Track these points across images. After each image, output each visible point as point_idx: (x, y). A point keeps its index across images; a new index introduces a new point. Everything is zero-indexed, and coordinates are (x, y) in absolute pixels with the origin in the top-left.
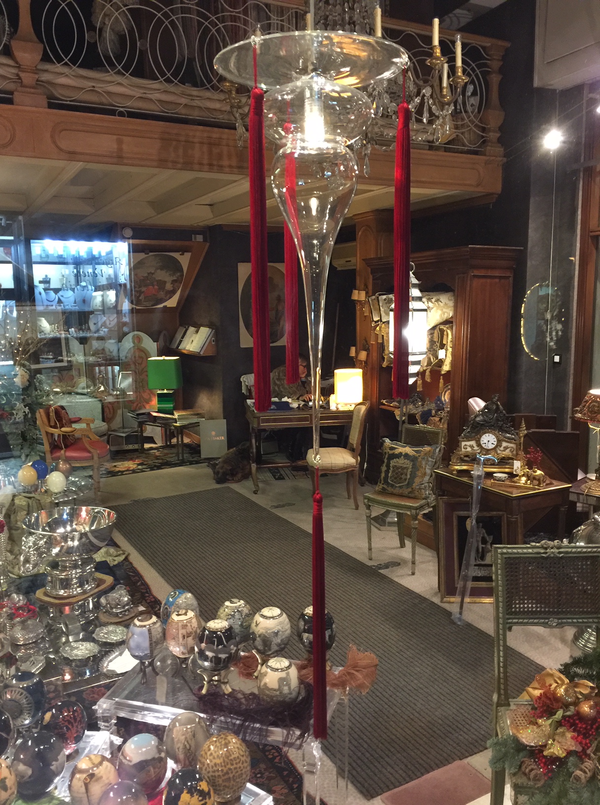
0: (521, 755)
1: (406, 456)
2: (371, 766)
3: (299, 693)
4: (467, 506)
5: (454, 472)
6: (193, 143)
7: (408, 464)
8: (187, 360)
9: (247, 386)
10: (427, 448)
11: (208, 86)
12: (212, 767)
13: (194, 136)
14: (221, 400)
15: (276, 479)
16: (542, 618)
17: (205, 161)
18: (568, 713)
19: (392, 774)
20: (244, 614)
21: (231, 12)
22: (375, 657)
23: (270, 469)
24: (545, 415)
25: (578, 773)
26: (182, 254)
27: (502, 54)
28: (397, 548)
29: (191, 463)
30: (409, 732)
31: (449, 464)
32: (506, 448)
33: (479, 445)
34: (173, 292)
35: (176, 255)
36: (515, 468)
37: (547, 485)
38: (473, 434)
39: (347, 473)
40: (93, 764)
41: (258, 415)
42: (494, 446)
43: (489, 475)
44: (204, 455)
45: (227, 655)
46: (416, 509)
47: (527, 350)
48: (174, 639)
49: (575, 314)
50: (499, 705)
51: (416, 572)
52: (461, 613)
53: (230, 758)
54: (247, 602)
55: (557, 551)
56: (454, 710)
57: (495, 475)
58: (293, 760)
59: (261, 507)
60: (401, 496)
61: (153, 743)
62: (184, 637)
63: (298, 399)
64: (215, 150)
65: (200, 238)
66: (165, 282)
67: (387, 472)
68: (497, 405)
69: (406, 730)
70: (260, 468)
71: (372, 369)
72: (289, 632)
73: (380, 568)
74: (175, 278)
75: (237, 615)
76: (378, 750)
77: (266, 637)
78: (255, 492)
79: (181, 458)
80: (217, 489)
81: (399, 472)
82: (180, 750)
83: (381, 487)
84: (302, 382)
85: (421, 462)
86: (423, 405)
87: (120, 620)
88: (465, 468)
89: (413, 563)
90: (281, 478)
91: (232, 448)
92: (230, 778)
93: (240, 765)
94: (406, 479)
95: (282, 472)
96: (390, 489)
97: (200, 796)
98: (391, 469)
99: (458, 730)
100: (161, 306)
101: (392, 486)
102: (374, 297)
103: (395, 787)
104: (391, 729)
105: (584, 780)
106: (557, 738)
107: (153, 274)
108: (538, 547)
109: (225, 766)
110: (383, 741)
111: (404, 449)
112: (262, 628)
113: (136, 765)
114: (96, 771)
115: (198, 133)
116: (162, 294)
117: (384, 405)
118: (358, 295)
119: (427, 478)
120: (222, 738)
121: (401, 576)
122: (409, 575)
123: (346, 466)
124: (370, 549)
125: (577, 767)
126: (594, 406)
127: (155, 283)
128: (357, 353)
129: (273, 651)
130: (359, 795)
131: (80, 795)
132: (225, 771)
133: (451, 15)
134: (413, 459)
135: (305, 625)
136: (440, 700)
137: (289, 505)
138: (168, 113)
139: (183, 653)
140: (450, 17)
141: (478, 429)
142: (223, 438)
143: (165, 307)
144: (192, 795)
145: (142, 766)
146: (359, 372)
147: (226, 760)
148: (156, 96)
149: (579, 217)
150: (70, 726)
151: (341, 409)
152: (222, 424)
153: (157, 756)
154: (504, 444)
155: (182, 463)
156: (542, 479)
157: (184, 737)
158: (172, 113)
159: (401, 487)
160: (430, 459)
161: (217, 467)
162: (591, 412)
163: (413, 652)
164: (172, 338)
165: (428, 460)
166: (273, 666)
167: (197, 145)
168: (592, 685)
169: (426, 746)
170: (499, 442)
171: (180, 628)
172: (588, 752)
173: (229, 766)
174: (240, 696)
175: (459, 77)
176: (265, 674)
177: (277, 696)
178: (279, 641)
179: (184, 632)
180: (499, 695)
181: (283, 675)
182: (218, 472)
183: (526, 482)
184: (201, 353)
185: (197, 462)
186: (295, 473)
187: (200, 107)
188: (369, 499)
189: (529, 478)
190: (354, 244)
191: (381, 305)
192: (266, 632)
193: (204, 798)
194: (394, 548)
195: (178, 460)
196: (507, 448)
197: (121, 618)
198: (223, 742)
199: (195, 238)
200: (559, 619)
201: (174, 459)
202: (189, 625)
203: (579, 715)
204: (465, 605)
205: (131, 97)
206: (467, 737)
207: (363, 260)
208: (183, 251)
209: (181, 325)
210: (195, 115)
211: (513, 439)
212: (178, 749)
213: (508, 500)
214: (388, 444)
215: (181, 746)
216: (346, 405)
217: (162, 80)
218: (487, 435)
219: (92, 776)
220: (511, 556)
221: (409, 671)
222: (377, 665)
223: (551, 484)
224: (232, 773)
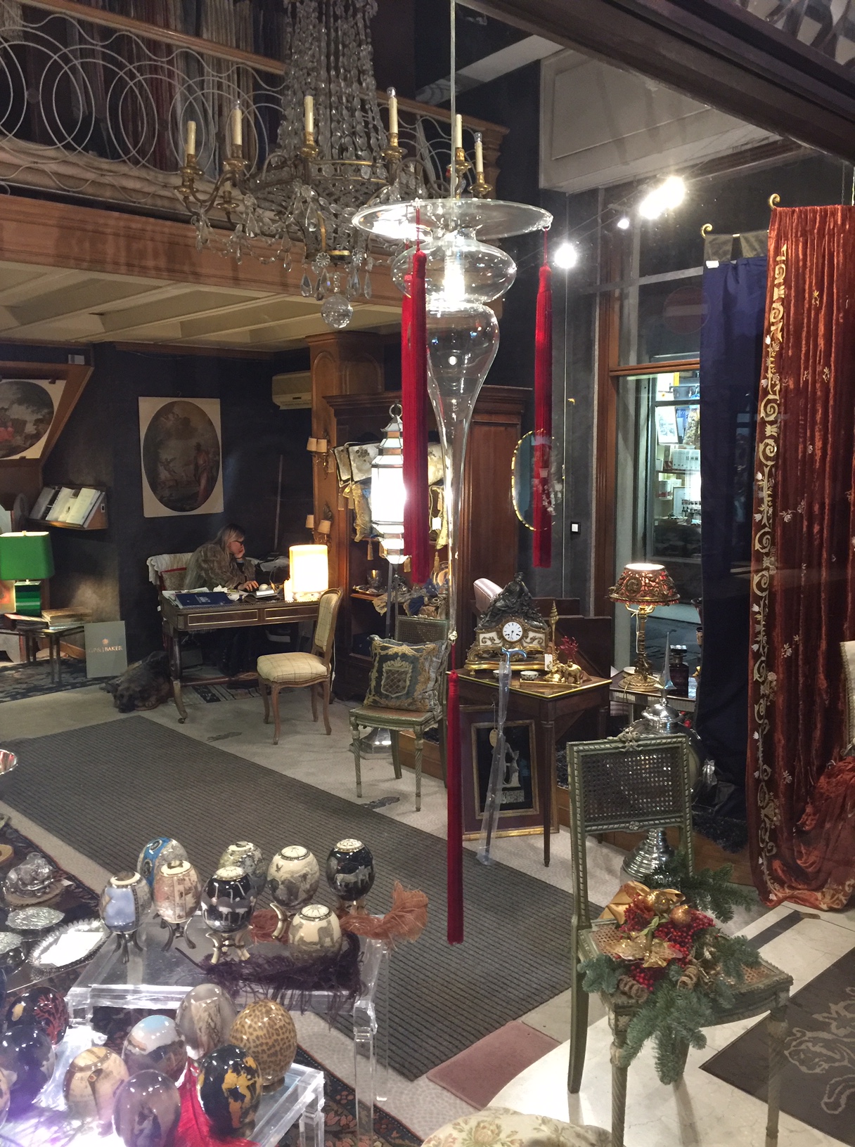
0: (617, 973)
1: (404, 657)
2: (408, 1042)
3: (341, 946)
4: (491, 715)
5: (472, 673)
6: (103, 233)
7: (407, 667)
8: (62, 537)
9: (157, 572)
10: (430, 646)
11: (125, 158)
12: (254, 1041)
13: (106, 225)
14: (117, 592)
15: (208, 701)
16: (623, 823)
17: (122, 260)
18: (664, 921)
19: (435, 1048)
20: (256, 859)
21: (155, 60)
22: (425, 895)
23: (196, 689)
24: (563, 598)
25: (684, 979)
26: (53, 382)
27: (498, 142)
28: (391, 780)
29: (74, 686)
30: (447, 997)
31: (465, 664)
32: (533, 639)
33: (501, 637)
34: (37, 437)
35: (44, 384)
36: (547, 662)
37: (584, 682)
38: (494, 624)
39: (313, 687)
40: (98, 1057)
41: (185, 612)
42: (519, 637)
43: (516, 674)
44: (92, 672)
45: (246, 910)
46: (421, 724)
47: (520, 518)
48: (168, 898)
49: (594, 472)
50: (579, 927)
51: (422, 808)
52: (487, 851)
53: (275, 1027)
54: (257, 845)
55: (636, 744)
56: (497, 966)
57: (522, 673)
58: (308, 1050)
59: (194, 740)
60: (399, 709)
61: (167, 1024)
62: (181, 895)
63: (236, 588)
64: (135, 246)
65: (80, 360)
66: (25, 423)
67: (379, 679)
68: (521, 586)
69: (443, 995)
70: (186, 686)
71: (339, 545)
72: (318, 874)
73: (374, 807)
74: (41, 417)
75: (248, 862)
76: (413, 1023)
77: (292, 882)
78: (181, 721)
79: (57, 679)
80: (123, 721)
81: (395, 679)
82: (203, 1030)
83: (371, 700)
84: (238, 564)
85: (423, 663)
86: (409, 591)
87: (41, 900)
88: (484, 666)
89: (418, 795)
90: (214, 699)
91: (137, 660)
92: (276, 1051)
93: (287, 1034)
94: (404, 688)
95: (214, 691)
96: (383, 702)
97: (248, 1074)
98: (385, 674)
99: (505, 987)
100: (17, 457)
101: (387, 697)
102: (341, 448)
103: (443, 1061)
104: (424, 996)
105: (690, 986)
106: (653, 948)
107: (6, 410)
108: (616, 742)
109: (270, 1038)
110: (417, 1012)
111: (400, 648)
112: (285, 873)
113: (151, 1054)
114: (104, 1066)
115: (114, 220)
116: (19, 440)
117: (358, 592)
118: (317, 445)
119: (431, 684)
120: (261, 1006)
121: (403, 813)
122: (413, 812)
123: (314, 676)
124: (359, 783)
125: (679, 973)
126: (633, 583)
127: (10, 424)
128: (317, 523)
129: (300, 900)
130: (399, 1078)
131: (85, 1099)
132: (270, 1044)
133: (433, 86)
134: (413, 660)
135: (338, 864)
136: (477, 956)
137: (234, 734)
138: (68, 191)
139: (180, 917)
140: (432, 89)
141: (498, 616)
142: (120, 648)
143: (23, 458)
144: (238, 1074)
145: (158, 1054)
146: (323, 549)
147: (270, 1030)
148: (52, 167)
149: (597, 353)
150: (51, 1019)
151: (300, 600)
152: (119, 628)
153: (177, 1039)
154: (531, 635)
155: (59, 687)
156: (578, 675)
157: (207, 1013)
158: (74, 192)
159: (397, 698)
160: (434, 659)
161: (120, 688)
162: (629, 591)
163: (435, 903)
164: (32, 503)
165: (432, 661)
166: (310, 915)
167: (110, 237)
168: (677, 892)
169: (471, 1011)
170: (525, 631)
171: (176, 883)
172: (689, 957)
173: (275, 1037)
174: (260, 961)
175: (481, 185)
176: (300, 926)
177: (317, 951)
178: (308, 886)
179: (181, 888)
180: (580, 916)
181: (324, 923)
182: (122, 696)
183: (560, 680)
184: (86, 526)
185: (83, 685)
186: (233, 691)
187: (113, 186)
188: (357, 716)
189: (563, 674)
190: (307, 374)
191: (352, 458)
192: (292, 877)
193: (253, 1076)
194: (387, 780)
195: (53, 683)
196: (535, 640)
197: (39, 897)
198: (264, 1010)
199: (73, 361)
200: (639, 821)
201: (46, 682)
202: (187, 878)
203: (673, 923)
204: (492, 841)
205: (17, 167)
206: (517, 993)
207: (323, 397)
208: (54, 378)
209: (47, 484)
210: (107, 195)
211: (540, 628)
212: (200, 1029)
213: (542, 701)
214: (378, 642)
215: (203, 1025)
216: (305, 594)
217: (59, 145)
218: (510, 623)
219: (99, 1072)
220: (588, 753)
221: (434, 927)
222: (426, 906)
223: (588, 681)
224: (279, 1045)
